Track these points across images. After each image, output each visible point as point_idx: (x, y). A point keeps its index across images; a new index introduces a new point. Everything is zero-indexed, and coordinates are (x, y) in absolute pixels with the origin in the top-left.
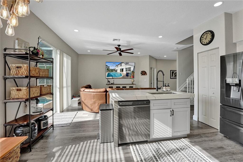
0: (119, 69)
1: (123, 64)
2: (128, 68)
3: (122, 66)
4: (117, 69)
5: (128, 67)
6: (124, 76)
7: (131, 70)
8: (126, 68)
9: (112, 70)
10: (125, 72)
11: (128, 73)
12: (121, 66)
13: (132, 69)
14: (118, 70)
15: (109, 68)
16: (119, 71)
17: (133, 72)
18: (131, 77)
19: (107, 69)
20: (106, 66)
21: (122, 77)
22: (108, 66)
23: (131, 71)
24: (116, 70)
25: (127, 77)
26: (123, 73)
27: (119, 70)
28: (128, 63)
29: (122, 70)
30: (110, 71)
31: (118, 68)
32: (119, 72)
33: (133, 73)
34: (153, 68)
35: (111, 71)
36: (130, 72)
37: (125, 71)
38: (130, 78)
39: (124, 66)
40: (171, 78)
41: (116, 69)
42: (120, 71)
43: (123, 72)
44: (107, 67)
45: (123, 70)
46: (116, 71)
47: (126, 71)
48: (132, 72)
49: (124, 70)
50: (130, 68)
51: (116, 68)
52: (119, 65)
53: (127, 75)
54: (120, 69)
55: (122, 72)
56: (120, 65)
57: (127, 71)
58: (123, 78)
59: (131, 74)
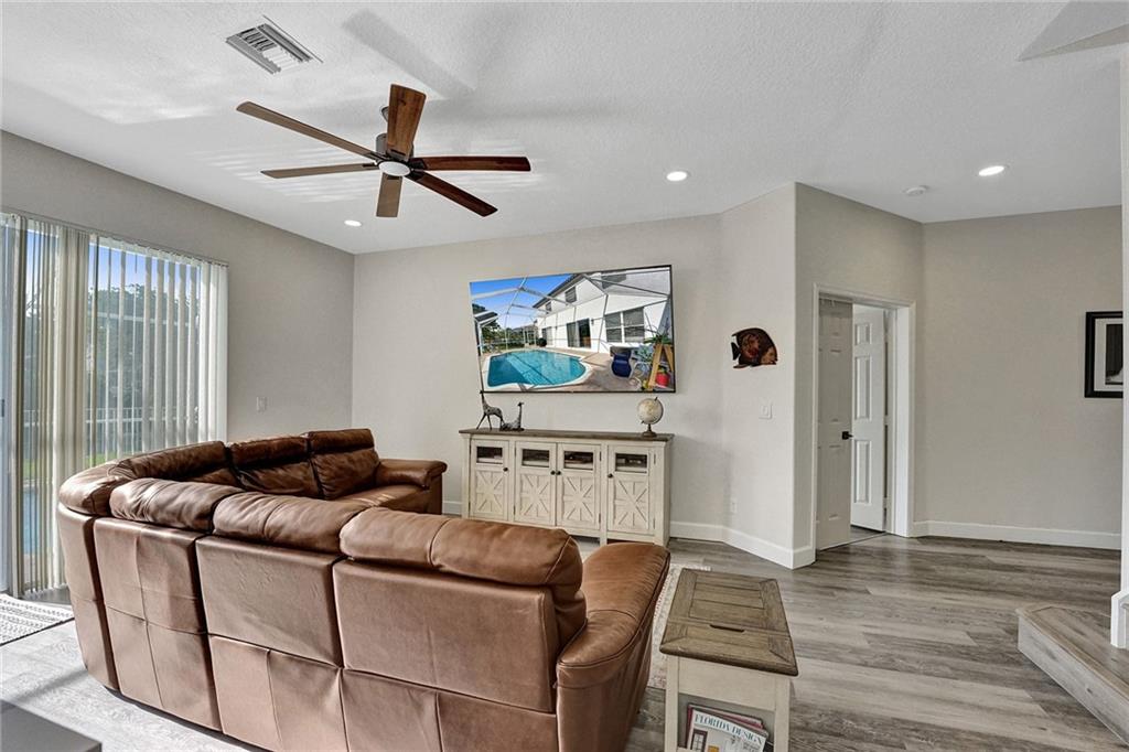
0: (556, 323)
1: (583, 288)
2: (625, 312)
3: (575, 299)
4: (544, 330)
5: (620, 303)
6: (595, 373)
7: (646, 325)
8: (610, 319)
9: (516, 339)
10: (600, 348)
11: (627, 351)
12: (571, 300)
13: (653, 319)
14: (553, 334)
15: (493, 324)
16: (559, 341)
17: (664, 342)
18: (652, 383)
19: (485, 331)
20: (477, 309)
21: (588, 382)
22: (483, 309)
23: (649, 335)
24: (541, 336)
25: (618, 383)
26: (589, 356)
27: (563, 332)
28: (624, 277)
29: (582, 332)
30: (503, 346)
31: (550, 321)
32: (564, 344)
33: (663, 350)
34: (862, 302)
35: (512, 345)
36: (636, 345)
37: (604, 337)
38: (643, 390)
39: (592, 304)
40: (1090, 392)
41: (541, 325)
42: (571, 342)
43: (589, 345)
44: (479, 319)
45: (589, 335)
46: (543, 343)
47: (609, 339)
48: (653, 340)
49: (598, 331)
50: (641, 309)
51: (540, 320)
52: (554, 293)
53: (621, 364)
54: (568, 325)
55: (582, 345)
56: (562, 297)
57: (619, 340)
58: (594, 386)
59: (650, 360)
